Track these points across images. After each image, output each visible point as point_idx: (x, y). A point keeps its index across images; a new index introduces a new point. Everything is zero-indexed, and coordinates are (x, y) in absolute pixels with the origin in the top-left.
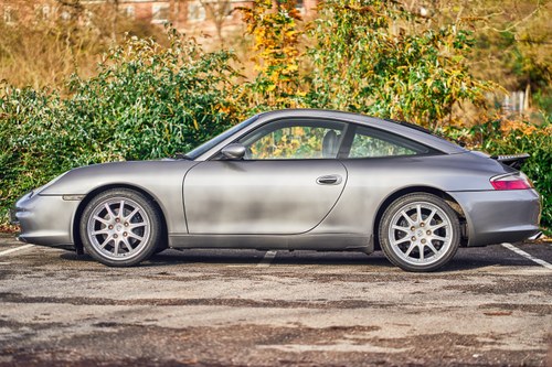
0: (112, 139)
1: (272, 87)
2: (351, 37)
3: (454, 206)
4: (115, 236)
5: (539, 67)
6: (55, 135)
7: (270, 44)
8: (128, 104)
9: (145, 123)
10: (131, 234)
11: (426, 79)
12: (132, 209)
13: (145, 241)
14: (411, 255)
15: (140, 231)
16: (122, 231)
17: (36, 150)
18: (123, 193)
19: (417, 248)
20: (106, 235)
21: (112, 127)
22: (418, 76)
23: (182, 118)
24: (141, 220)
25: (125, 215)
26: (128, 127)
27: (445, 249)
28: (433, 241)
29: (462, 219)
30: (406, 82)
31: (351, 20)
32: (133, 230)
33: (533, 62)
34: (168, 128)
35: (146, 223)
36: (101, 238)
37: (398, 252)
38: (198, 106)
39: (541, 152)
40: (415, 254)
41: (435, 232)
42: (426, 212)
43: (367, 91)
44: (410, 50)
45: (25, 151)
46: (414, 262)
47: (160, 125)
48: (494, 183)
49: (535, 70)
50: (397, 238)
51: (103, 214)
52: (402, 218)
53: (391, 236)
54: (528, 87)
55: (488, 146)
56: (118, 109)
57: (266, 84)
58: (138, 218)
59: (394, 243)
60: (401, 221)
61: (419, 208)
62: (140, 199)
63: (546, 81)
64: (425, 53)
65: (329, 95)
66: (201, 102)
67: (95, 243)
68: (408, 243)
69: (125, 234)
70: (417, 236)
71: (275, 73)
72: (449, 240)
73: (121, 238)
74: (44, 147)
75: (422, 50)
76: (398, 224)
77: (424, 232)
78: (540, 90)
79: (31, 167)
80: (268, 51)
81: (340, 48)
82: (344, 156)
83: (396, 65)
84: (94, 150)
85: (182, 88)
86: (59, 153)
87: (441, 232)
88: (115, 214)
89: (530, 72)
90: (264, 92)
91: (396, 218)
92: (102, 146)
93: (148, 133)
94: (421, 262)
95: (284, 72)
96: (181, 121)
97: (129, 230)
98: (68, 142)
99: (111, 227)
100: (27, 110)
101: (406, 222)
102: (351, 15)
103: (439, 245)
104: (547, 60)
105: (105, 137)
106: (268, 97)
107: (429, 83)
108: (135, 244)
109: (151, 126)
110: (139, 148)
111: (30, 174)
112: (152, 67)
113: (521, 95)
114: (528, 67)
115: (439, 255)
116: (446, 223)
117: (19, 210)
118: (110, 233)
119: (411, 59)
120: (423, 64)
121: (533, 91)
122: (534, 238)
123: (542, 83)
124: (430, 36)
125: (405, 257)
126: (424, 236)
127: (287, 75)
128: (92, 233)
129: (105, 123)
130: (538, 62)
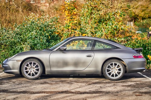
0: (27, 41)
1: (70, 27)
2: (91, 13)
3: (123, 62)
4: (31, 71)
5: (136, 15)
6: (10, 40)
7: (69, 15)
8: (31, 32)
9: (35, 37)
10: (35, 71)
11: (112, 25)
12: (35, 64)
13: (39, 73)
14: (112, 76)
15: (38, 70)
16: (33, 70)
17: (5, 44)
18: (33, 60)
19: (113, 74)
20: (28, 71)
21: (26, 38)
22: (110, 24)
23: (46, 36)
24: (38, 67)
25: (34, 66)
26: (30, 38)
27: (121, 74)
28: (118, 72)
29: (125, 66)
30: (107, 25)
31: (91, 9)
32: (36, 70)
33: (134, 13)
34: (42, 38)
35: (39, 68)
36: (27, 72)
37: (108, 75)
38: (50, 33)
39: (143, 44)
40: (113, 76)
41: (118, 70)
42: (115, 64)
43: (96, 28)
44: (108, 17)
45: (2, 45)
46: (112, 78)
47: (40, 37)
48: (134, 56)
49: (135, 16)
50: (108, 72)
51: (27, 65)
52: (109, 66)
53: (106, 71)
54: (133, 20)
55: (129, 43)
56: (28, 33)
57: (68, 26)
58: (37, 66)
59: (107, 73)
60: (109, 67)
61: (114, 63)
62: (38, 61)
63: (138, 19)
64: (112, 18)
65: (86, 29)
66: (51, 31)
67: (25, 73)
68: (111, 73)
69: (34, 71)
70: (113, 71)
71: (71, 23)
72: (122, 72)
73: (32, 72)
74: (7, 44)
75: (111, 17)
76: (108, 68)
77: (115, 70)
78: (136, 21)
79: (4, 49)
80: (69, 17)
81: (89, 17)
82: (93, 49)
83: (104, 21)
84: (21, 44)
85: (46, 27)
86: (12, 45)
87: (120, 70)
88: (31, 65)
89: (134, 16)
90: (68, 28)
91: (107, 66)
92: (23, 44)
93: (36, 40)
94: (114, 78)
95: (73, 23)
96: (45, 36)
97: (35, 70)
98: (14, 42)
99: (30, 69)
100: (2, 33)
101: (110, 67)
102: (92, 8)
103: (119, 73)
104: (138, 13)
105: (24, 41)
106: (69, 30)
107: (113, 26)
108: (36, 73)
109: (37, 38)
110: (34, 44)
111: (4, 51)
112: (37, 21)
113: (132, 22)
114: (133, 15)
115: (119, 76)
116: (121, 67)
117: (4, 64)
118: (29, 71)
119: (108, 19)
120: (111, 21)
121: (135, 21)
122: (144, 71)
123: (137, 19)
124: (113, 13)
125: (110, 77)
126: (115, 71)
127: (74, 24)
128: (25, 71)
129: (24, 37)
130: (136, 14)
